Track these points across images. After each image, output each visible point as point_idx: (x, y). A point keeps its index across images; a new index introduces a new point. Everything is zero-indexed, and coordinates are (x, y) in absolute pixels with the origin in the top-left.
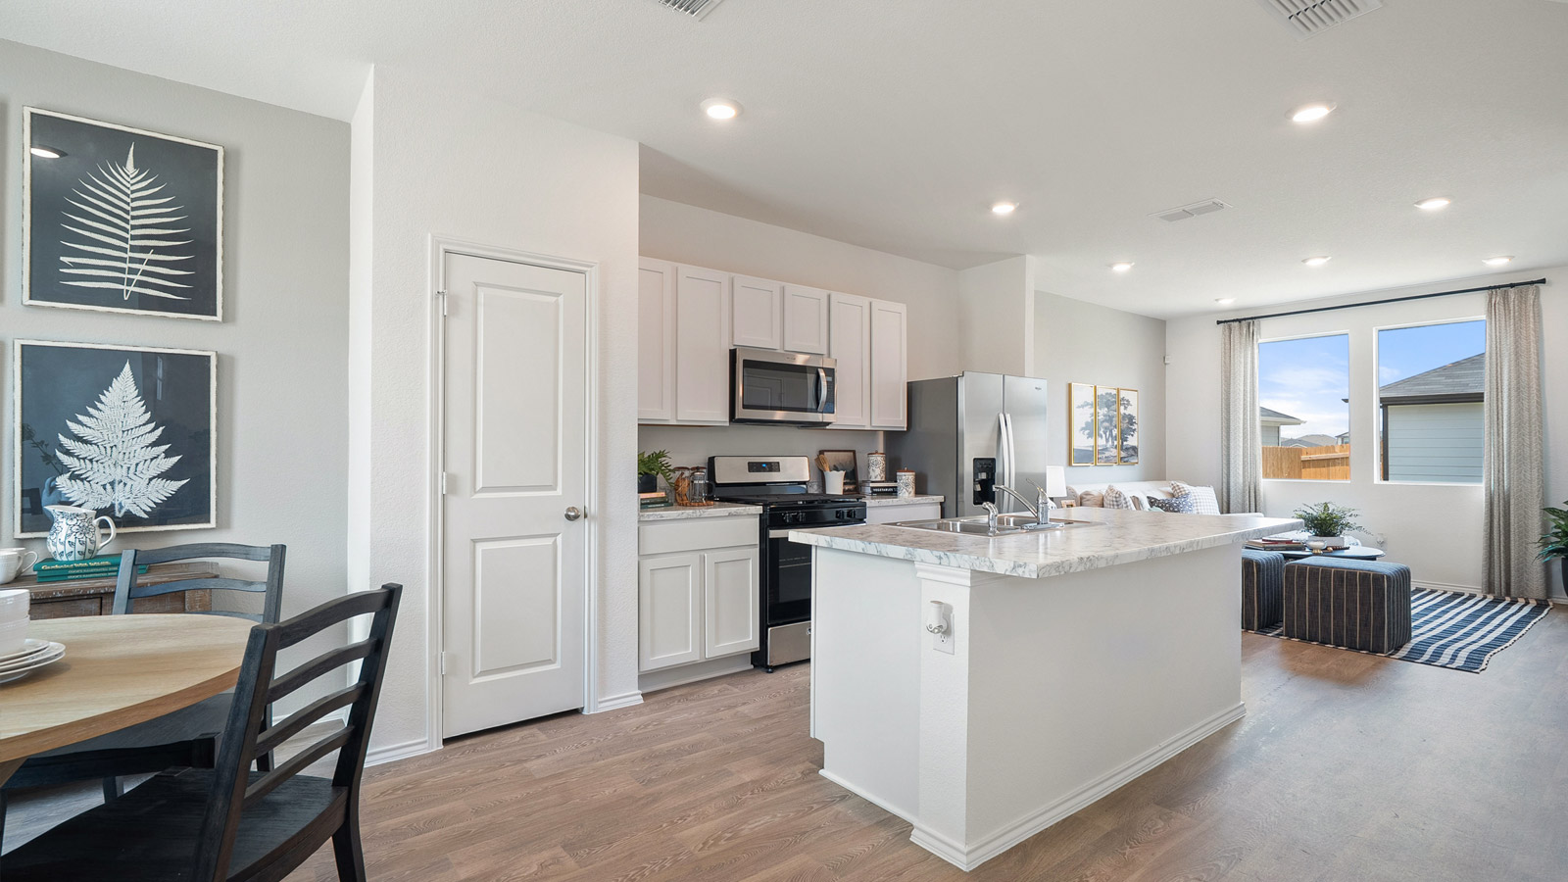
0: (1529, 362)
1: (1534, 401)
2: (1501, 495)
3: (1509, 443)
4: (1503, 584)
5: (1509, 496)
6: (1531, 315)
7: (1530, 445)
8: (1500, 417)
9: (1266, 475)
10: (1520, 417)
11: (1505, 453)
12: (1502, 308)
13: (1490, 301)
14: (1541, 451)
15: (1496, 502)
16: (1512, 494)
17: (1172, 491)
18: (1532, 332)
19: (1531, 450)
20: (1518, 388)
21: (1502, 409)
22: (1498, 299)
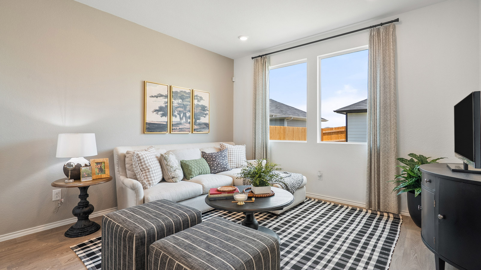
0: (390, 70)
1: (392, 93)
2: (376, 150)
3: (380, 119)
4: (376, 203)
5: (379, 150)
6: (392, 40)
7: (390, 119)
8: (375, 103)
9: (271, 138)
10: (385, 103)
11: (378, 125)
12: (377, 38)
13: (371, 35)
14: (396, 123)
15: (373, 154)
16: (381, 149)
17: (220, 148)
18: (392, 51)
19: (391, 123)
20: (384, 86)
21: (376, 98)
22: (375, 33)
